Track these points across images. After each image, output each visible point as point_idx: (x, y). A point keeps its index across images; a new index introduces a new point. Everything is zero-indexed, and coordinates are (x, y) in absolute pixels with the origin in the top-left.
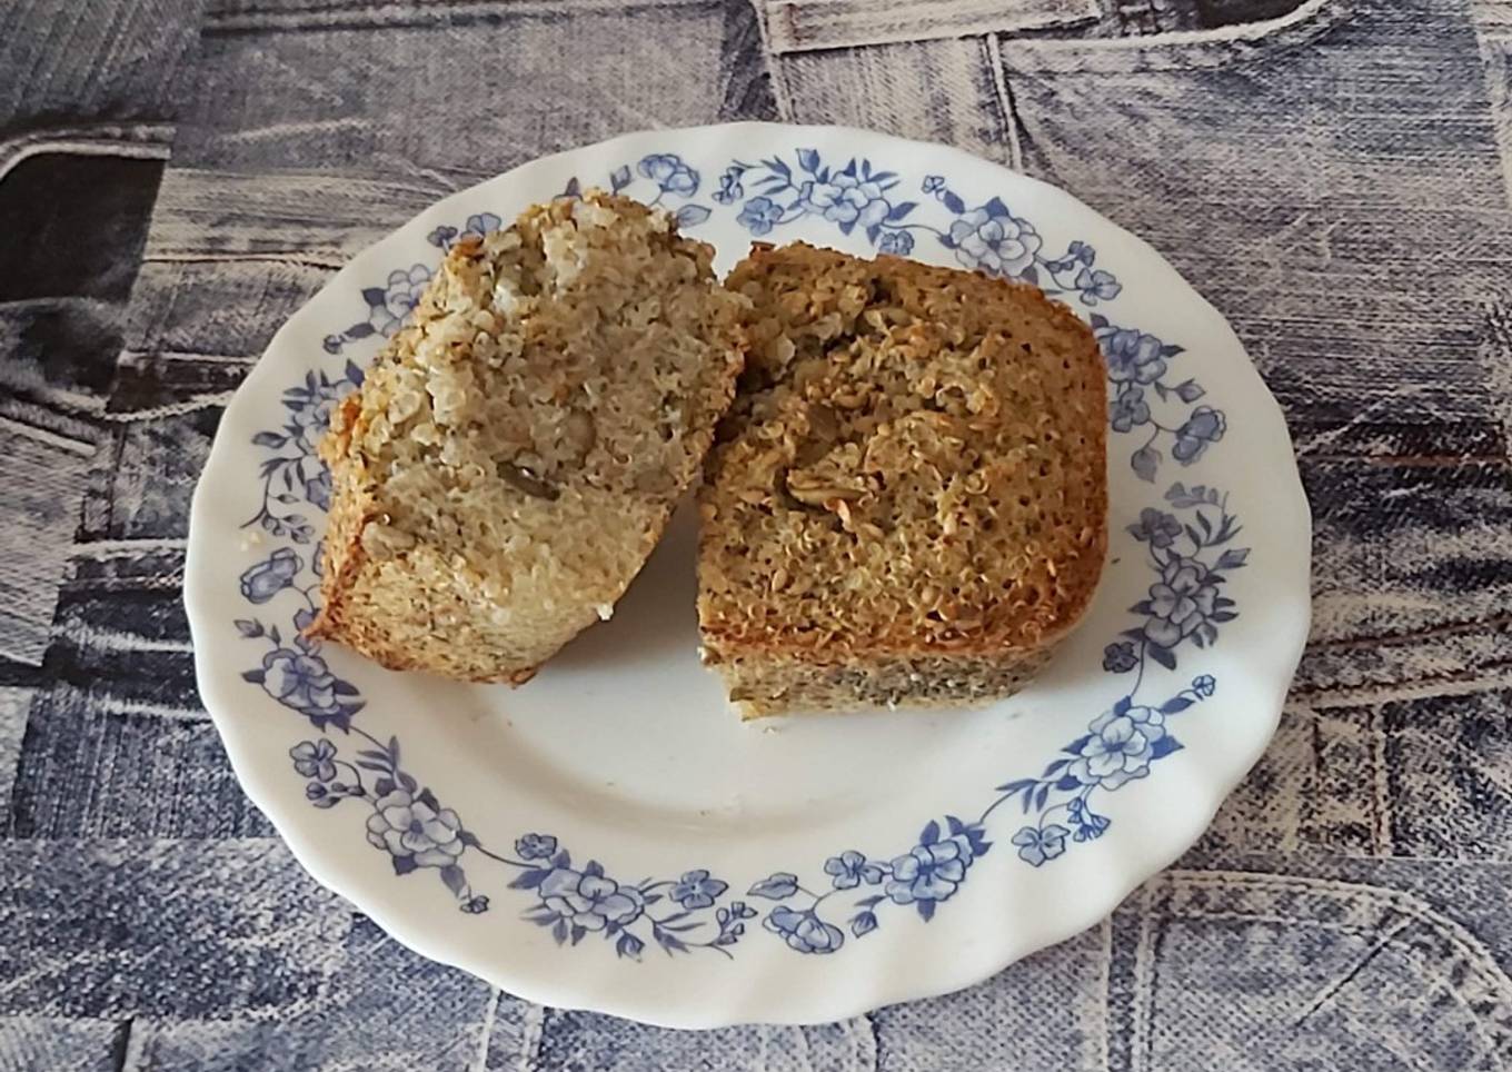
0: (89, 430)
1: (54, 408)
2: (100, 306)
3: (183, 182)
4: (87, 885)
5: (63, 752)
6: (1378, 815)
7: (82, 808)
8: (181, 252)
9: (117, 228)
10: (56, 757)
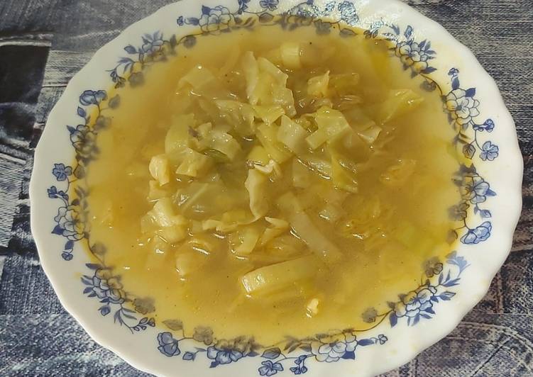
0: (24, 154)
1: (11, 146)
2: (27, 106)
3: (56, 55)
4: (26, 332)
5: (16, 281)
6: (498, 297)
7: (23, 302)
8: (56, 83)
9: (32, 74)
10: (13, 283)
